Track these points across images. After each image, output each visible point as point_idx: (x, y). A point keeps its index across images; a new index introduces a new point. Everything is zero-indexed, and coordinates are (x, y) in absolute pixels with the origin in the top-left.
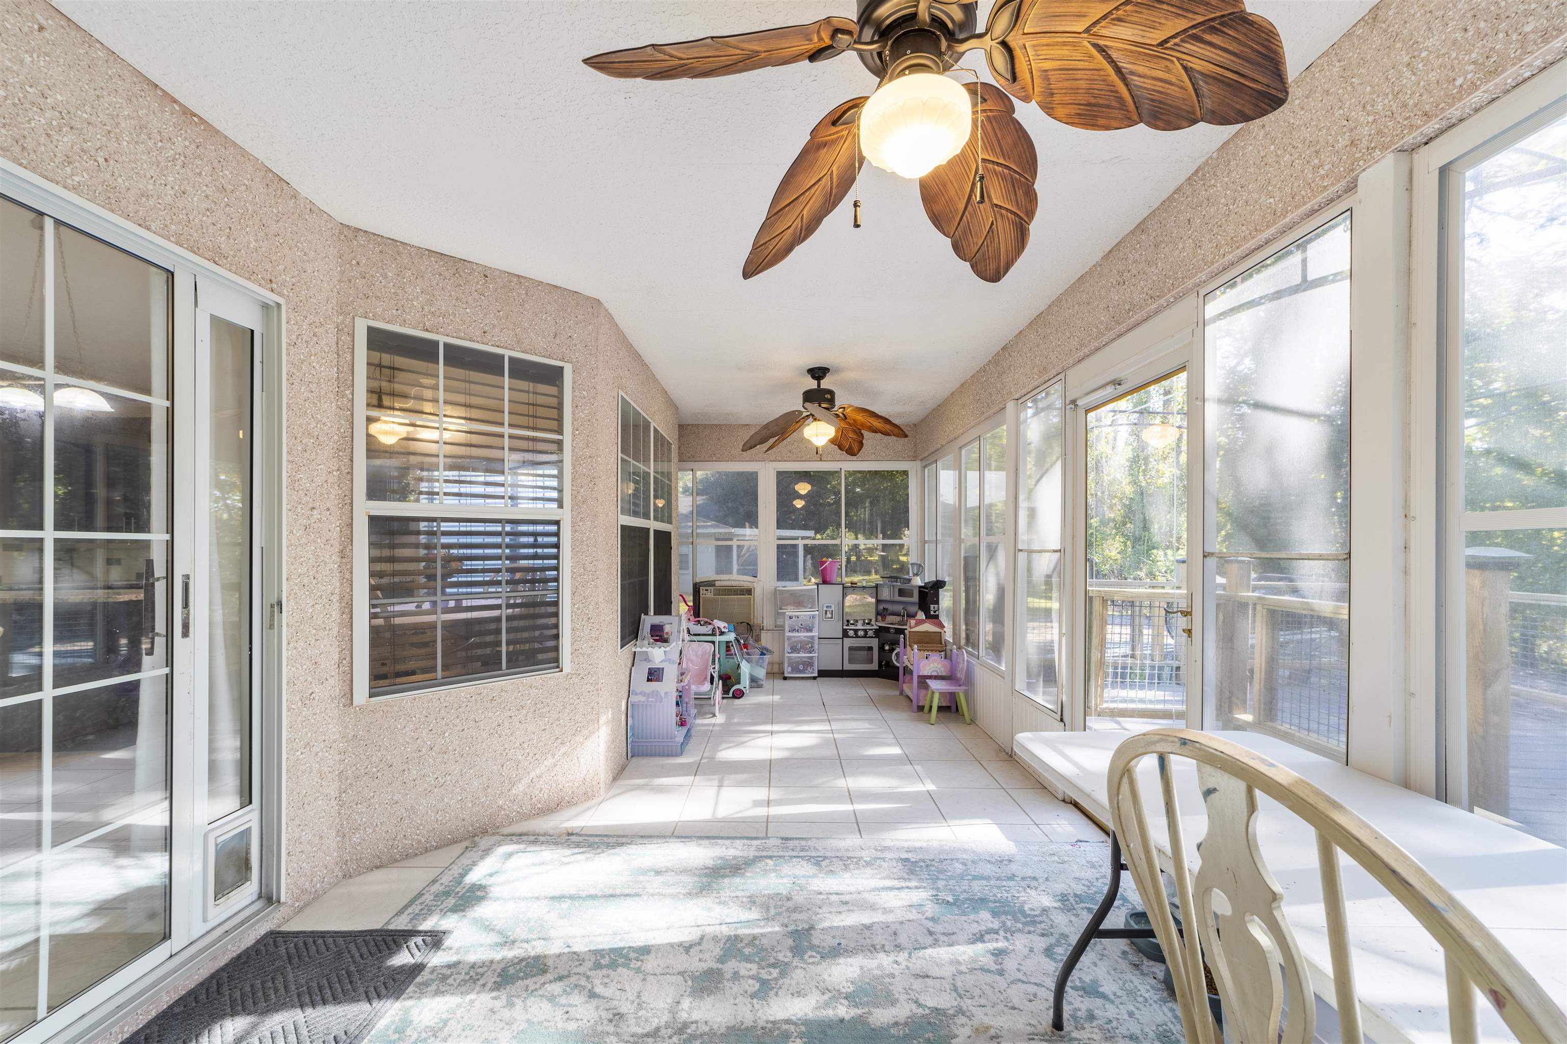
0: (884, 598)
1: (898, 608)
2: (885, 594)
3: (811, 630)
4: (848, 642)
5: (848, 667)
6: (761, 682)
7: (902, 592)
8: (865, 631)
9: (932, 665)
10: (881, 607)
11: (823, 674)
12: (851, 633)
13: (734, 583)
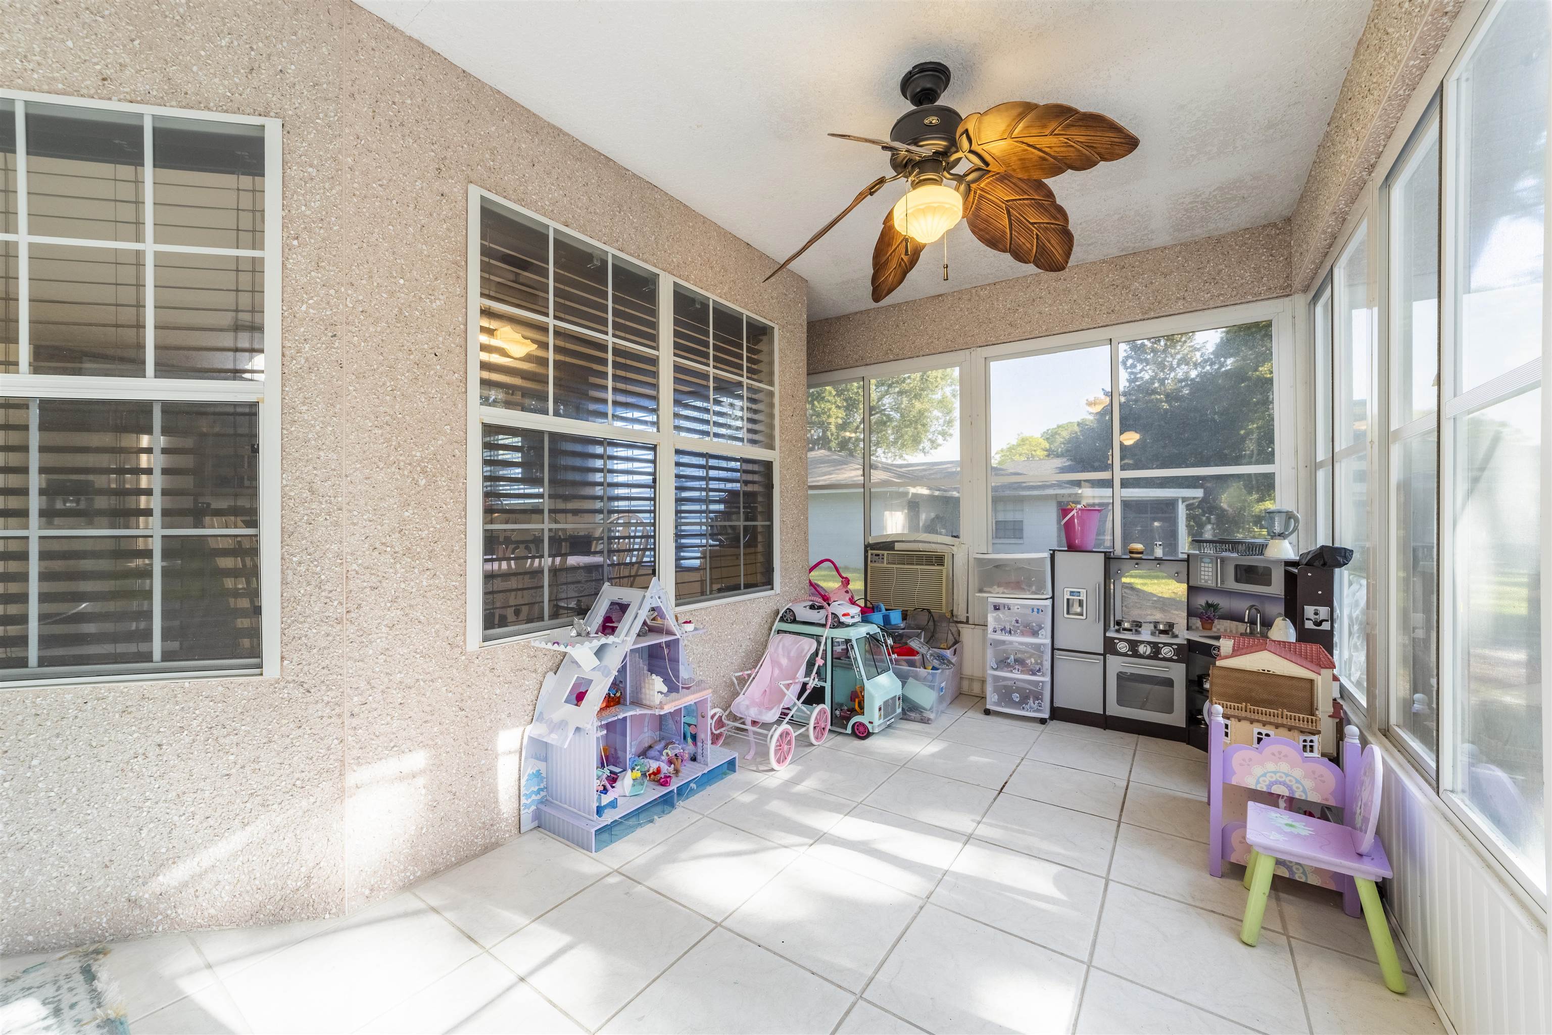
0: (1202, 583)
1: (1241, 606)
2: (1206, 575)
3: (1035, 634)
4: (1116, 664)
5: (1115, 710)
6: (927, 714)
7: (1248, 574)
8: (1156, 647)
9: (1271, 766)
10: (1201, 601)
11: (1059, 714)
12: (1123, 647)
13: (921, 546)
